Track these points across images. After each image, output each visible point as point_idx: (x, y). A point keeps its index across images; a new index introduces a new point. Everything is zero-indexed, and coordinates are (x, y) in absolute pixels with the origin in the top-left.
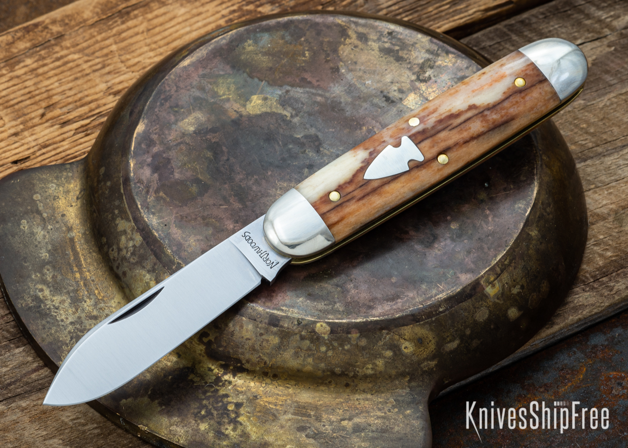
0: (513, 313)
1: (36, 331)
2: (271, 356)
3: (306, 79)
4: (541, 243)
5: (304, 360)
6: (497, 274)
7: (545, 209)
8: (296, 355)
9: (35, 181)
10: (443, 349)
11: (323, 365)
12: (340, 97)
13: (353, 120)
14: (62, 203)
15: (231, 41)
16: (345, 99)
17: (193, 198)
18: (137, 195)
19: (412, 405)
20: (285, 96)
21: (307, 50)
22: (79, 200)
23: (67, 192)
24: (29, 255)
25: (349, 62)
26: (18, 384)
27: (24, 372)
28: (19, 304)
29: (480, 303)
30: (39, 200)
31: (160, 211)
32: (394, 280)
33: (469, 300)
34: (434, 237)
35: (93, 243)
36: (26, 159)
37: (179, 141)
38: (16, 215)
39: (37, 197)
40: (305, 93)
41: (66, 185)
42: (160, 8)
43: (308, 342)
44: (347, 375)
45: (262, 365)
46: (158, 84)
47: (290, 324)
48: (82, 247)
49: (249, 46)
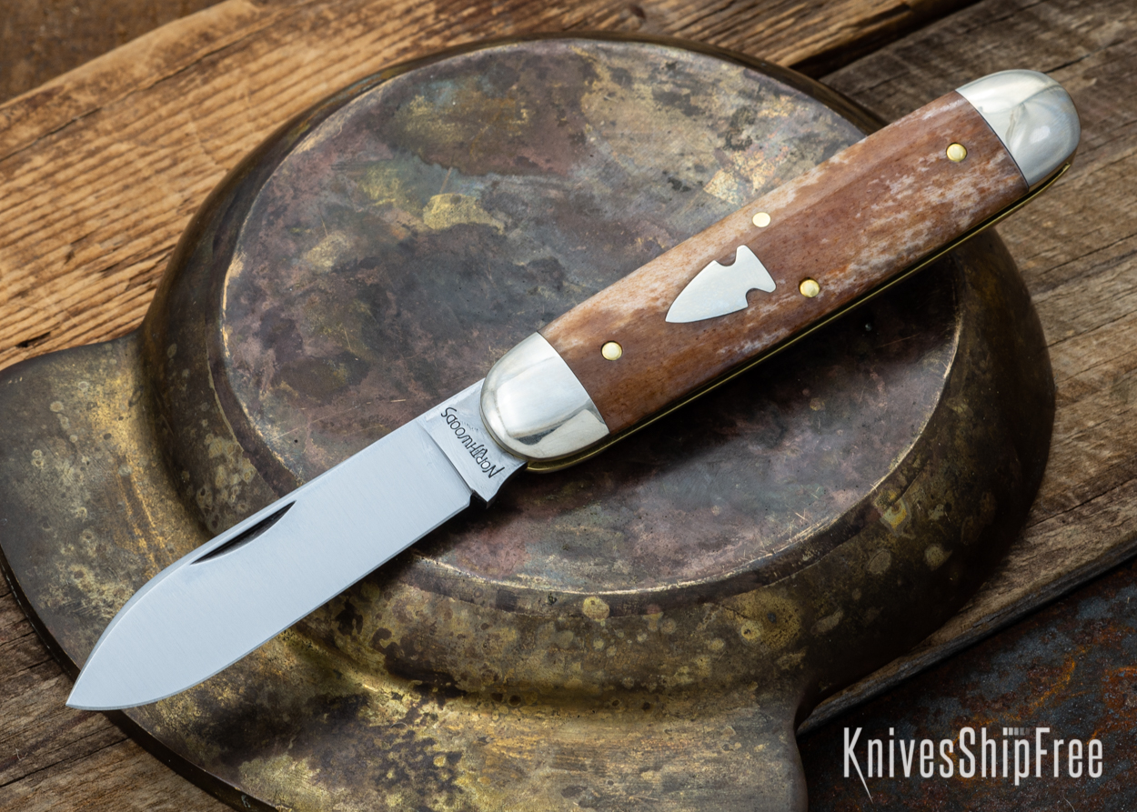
0: (935, 555)
1: (77, 650)
2: (505, 664)
3: (527, 159)
4: (975, 426)
5: (565, 668)
6: (901, 487)
7: (976, 364)
8: (551, 658)
9: (51, 379)
10: (815, 629)
11: (600, 674)
12: (591, 187)
13: (618, 228)
14: (102, 414)
15: (386, 100)
16: (600, 190)
17: (342, 389)
18: (239, 390)
19: (766, 734)
20: (491, 193)
21: (524, 107)
22: (134, 407)
23: (112, 393)
24: (52, 512)
25: (602, 123)
26: (50, 745)
27: (60, 723)
28: (42, 603)
29: (875, 541)
30: (61, 412)
31: (284, 416)
32: (716, 510)
33: (855, 538)
34: (782, 427)
35: (166, 482)
36: (44, 337)
37: (307, 287)
38: (22, 442)
39: (56, 406)
40: (525, 184)
41: (108, 381)
42: (271, 51)
43: (570, 635)
44: (645, 689)
45: (491, 682)
46: (260, 187)
47: (536, 604)
48: (145, 492)
49: (419, 107)
